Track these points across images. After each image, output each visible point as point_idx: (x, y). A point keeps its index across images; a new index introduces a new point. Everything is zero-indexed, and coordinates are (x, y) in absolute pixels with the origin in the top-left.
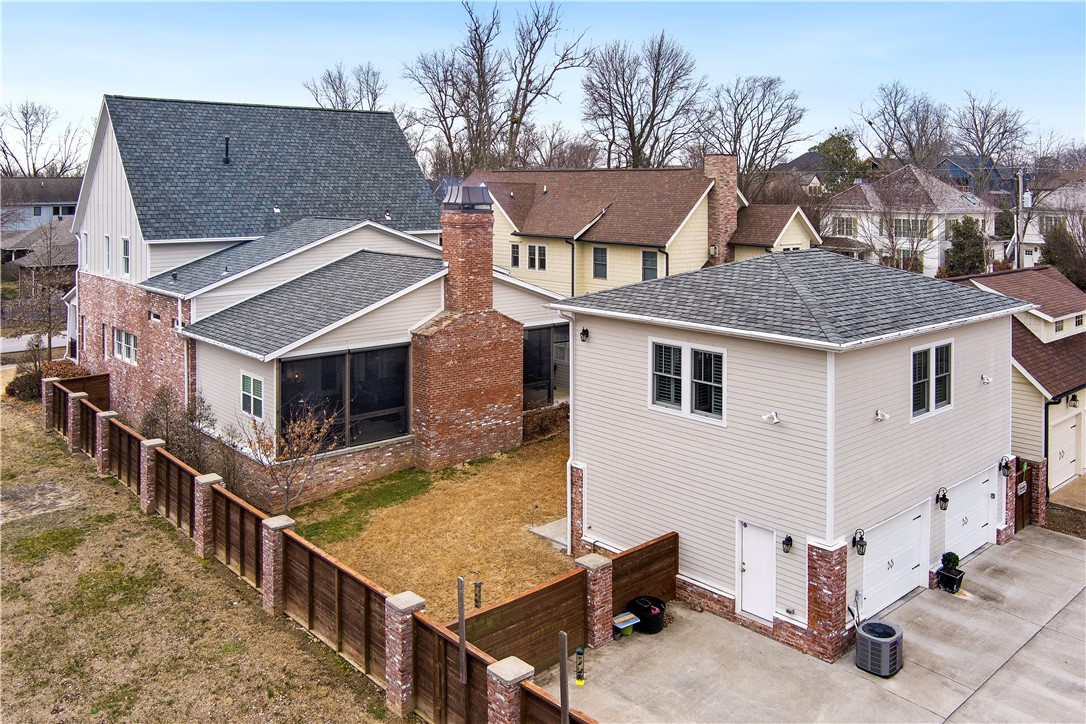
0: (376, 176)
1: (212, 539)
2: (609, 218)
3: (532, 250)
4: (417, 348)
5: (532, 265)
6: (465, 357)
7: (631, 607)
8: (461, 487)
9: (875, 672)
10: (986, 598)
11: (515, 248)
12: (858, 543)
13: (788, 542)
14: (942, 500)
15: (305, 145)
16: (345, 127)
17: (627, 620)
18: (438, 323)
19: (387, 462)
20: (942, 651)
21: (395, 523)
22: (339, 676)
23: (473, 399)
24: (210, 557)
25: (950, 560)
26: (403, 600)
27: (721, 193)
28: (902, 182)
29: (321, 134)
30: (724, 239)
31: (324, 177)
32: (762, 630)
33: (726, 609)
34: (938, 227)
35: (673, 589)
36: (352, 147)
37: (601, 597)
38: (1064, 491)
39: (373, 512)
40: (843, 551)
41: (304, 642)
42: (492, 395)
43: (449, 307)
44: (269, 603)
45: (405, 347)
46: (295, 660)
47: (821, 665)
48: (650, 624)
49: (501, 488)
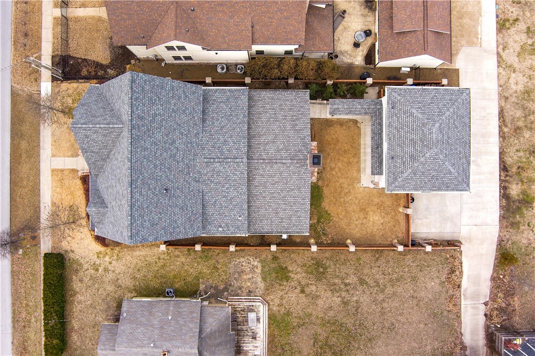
15: (155, 143)
39: (322, 206)
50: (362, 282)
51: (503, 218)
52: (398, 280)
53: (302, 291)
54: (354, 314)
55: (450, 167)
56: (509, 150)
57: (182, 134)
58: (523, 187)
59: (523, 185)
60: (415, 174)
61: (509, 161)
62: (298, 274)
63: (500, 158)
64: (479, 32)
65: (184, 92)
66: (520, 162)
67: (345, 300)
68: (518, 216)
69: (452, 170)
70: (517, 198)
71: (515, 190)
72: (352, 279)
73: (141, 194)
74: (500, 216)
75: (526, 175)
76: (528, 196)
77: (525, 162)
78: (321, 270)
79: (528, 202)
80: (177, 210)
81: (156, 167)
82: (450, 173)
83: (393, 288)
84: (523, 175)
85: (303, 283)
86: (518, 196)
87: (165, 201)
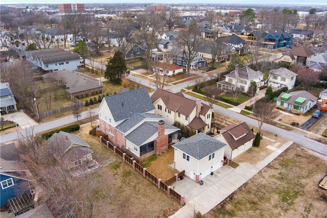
0: (144, 101)
1: (135, 167)
2: (181, 108)
3: (168, 110)
4: (155, 141)
5: (168, 112)
6: (161, 142)
7: (180, 178)
8: (161, 158)
9: (201, 185)
10: (215, 176)
11: (166, 109)
12: (201, 174)
13: (194, 174)
14: (212, 167)
15: (133, 98)
16: (138, 93)
17: (179, 179)
18: (158, 138)
19: (152, 154)
20: (208, 182)
21: (154, 164)
22: (153, 184)
23: (162, 146)
24: (135, 169)
25: (212, 173)
26: (160, 180)
27: (198, 107)
28: (244, 71)
29: (135, 95)
30: (198, 113)
31: (137, 104)
32: (192, 180)
33: (189, 178)
34: (249, 83)
35: (184, 175)
36: (140, 96)
37: (177, 177)
38: (234, 159)
39: (151, 162)
40: (199, 175)
41: (149, 180)
42: (164, 145)
43: (159, 135)
44: (144, 176)
45: (153, 141)
46: (149, 182)
47: (196, 184)
48: (181, 179)
49: (166, 158)
50: (135, 187)
51: (213, 210)
52: (147, 196)
53: (114, 175)
54: (118, 192)
55: (198, 149)
56: (239, 195)
57: (140, 106)
58: (234, 209)
59: (235, 208)
60: (185, 145)
61: (235, 197)
62: (120, 171)
63: (232, 194)
64: (258, 163)
65: (150, 104)
66: (241, 201)
67: (122, 187)
68: (221, 215)
69: (198, 150)
70: (227, 210)
71: (229, 207)
72: (133, 184)
73: (119, 97)
74: (213, 209)
75: (240, 206)
76: (233, 213)
77: (243, 203)
78: (128, 175)
79: (232, 215)
80: (119, 110)
81: (127, 100)
82: (197, 151)
83: (142, 196)
84: (238, 205)
85: (118, 173)
86: (229, 210)
87: (120, 105)
